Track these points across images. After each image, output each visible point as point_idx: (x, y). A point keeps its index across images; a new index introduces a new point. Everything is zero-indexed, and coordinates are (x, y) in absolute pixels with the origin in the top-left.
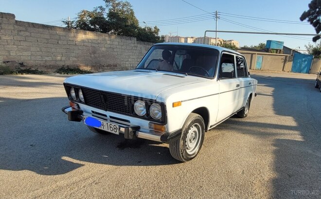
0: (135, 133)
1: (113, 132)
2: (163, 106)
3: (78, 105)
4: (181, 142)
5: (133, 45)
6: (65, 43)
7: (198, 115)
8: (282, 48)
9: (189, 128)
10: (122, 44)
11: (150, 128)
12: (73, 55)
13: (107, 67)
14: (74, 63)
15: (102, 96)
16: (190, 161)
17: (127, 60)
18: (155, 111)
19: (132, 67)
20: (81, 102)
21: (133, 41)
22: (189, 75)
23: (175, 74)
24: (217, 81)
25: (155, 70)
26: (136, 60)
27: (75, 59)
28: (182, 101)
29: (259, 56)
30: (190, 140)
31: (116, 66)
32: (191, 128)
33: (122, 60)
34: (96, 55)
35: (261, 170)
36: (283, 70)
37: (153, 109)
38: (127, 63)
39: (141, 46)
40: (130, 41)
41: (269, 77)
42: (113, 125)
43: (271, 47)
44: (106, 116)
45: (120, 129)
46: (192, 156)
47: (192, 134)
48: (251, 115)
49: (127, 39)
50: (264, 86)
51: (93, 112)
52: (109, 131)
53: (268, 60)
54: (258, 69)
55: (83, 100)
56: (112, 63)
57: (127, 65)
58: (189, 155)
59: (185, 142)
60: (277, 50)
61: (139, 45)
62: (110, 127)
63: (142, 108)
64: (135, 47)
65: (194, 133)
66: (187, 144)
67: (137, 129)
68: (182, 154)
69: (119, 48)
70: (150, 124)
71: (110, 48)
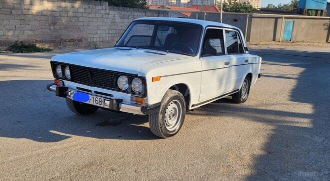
0: (118, 105)
1: (98, 105)
2: (143, 80)
3: (63, 82)
4: (160, 116)
5: (103, 12)
6: (19, 12)
7: (177, 92)
8: (324, 7)
9: (168, 104)
10: (89, 11)
11: (132, 100)
12: (28, 27)
13: (70, 42)
14: (29, 39)
15: (89, 73)
16: (170, 138)
17: (95, 32)
18: (137, 85)
19: (102, 41)
20: (66, 79)
21: (104, 7)
22: (170, 52)
23: (156, 51)
24: (200, 58)
25: (135, 47)
26: (107, 32)
27: (30, 33)
28: (161, 77)
29: (288, 20)
30: (170, 117)
31: (80, 40)
32: (170, 104)
33: (89, 32)
34: (56, 27)
35: (241, 148)
36: (327, 41)
37: (135, 83)
38: (95, 36)
39: (115, 13)
40: (100, 7)
41: (304, 52)
42: (99, 98)
43: (307, 7)
44: (90, 91)
45: (104, 101)
46: (171, 133)
47: (172, 110)
48: (251, 100)
49: (96, 4)
50: (291, 65)
51: (77, 88)
52: (95, 104)
53: (303, 26)
54: (287, 41)
55: (69, 77)
56: (75, 36)
57: (96, 39)
58: (168, 131)
59: (164, 117)
60: (317, 11)
61: (111, 12)
62: (96, 100)
63: (124, 83)
64: (106, 14)
65: (174, 110)
66: (166, 119)
67: (120, 101)
68: (161, 128)
69: (86, 17)
70: (131, 97)
71: (74, 17)
